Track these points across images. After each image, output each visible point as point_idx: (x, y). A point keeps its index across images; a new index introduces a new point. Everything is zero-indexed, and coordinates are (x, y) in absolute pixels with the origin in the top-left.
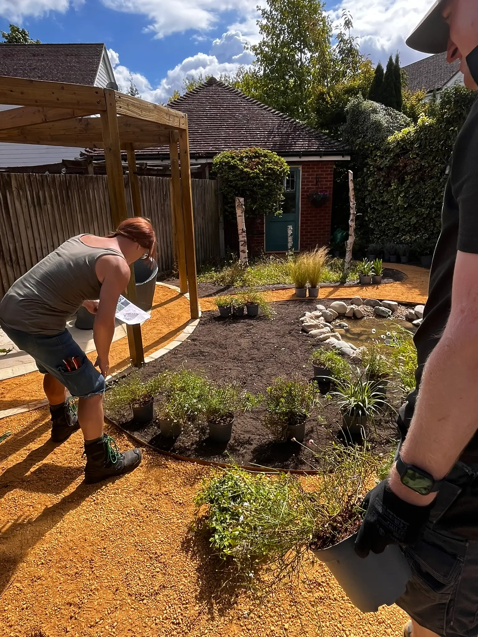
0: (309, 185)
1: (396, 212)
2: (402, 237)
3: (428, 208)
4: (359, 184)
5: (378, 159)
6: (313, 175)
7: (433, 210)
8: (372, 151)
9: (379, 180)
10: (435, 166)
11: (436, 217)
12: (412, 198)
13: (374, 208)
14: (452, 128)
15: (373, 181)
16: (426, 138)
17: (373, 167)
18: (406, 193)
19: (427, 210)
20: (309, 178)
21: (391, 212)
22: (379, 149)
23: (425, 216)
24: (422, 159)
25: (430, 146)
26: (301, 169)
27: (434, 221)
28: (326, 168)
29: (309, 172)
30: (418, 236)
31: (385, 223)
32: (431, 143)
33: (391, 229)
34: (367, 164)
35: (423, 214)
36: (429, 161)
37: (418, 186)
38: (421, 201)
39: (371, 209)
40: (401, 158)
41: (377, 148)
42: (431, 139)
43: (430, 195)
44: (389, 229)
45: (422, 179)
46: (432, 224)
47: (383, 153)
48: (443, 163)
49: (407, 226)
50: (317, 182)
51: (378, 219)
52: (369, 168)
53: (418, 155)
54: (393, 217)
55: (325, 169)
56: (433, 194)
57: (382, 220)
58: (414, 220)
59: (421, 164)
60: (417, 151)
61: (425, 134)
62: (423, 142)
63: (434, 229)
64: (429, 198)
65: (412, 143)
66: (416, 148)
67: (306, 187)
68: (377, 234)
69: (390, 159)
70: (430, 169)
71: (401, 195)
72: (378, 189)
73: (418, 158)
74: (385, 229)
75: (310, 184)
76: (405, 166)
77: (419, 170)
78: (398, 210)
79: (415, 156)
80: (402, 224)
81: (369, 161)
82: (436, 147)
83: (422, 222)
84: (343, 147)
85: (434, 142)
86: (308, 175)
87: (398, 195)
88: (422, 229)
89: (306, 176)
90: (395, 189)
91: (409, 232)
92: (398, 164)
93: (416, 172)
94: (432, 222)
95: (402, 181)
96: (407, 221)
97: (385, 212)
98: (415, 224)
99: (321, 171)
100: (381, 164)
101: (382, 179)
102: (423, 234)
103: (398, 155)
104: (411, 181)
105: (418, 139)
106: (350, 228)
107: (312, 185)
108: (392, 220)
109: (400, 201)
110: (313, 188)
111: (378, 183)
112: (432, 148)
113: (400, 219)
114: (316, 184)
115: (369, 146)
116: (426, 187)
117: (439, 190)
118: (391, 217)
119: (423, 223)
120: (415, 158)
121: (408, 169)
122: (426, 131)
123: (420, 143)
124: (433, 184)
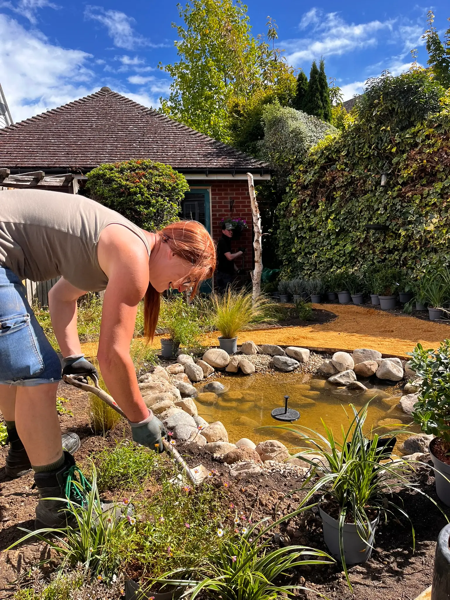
0: (221, 211)
1: (327, 239)
2: (337, 270)
3: (364, 230)
4: (283, 209)
5: (301, 175)
6: (227, 198)
7: (371, 234)
8: (293, 166)
9: (304, 201)
10: (368, 177)
11: (375, 242)
12: (344, 219)
13: (301, 236)
14: (384, 128)
15: (298, 202)
16: (354, 143)
17: (297, 185)
18: (337, 215)
19: (363, 234)
20: (221, 202)
21: (322, 240)
22: (301, 162)
23: (361, 241)
24: (352, 170)
25: (359, 152)
26: (210, 191)
27: (374, 247)
28: (242, 190)
29: (221, 194)
30: (356, 268)
31: (316, 255)
32: (360, 148)
33: (323, 261)
34: (290, 182)
35: (359, 239)
36: (360, 171)
37: (350, 204)
38: (356, 223)
39: (298, 238)
40: (327, 171)
41: (299, 162)
42: (360, 144)
43: (366, 214)
44: (321, 262)
45: (353, 195)
46: (371, 252)
47: (306, 167)
48: (378, 173)
49: (342, 257)
50: (231, 207)
51: (307, 250)
52: (292, 186)
53: (346, 165)
54: (324, 246)
55: (241, 192)
56: (369, 213)
57: (311, 251)
58: (349, 248)
59: (352, 177)
60: (345, 160)
61: (352, 138)
62: (351, 148)
63: (374, 258)
64: (365, 218)
65: (338, 151)
66: (344, 156)
67: (218, 214)
68: (307, 270)
69: (315, 173)
70: (361, 181)
71: (332, 218)
72: (304, 212)
73: (347, 169)
74: (316, 263)
75: (223, 209)
76: (333, 179)
77: (350, 184)
78: (329, 236)
79: (343, 167)
80: (334, 254)
81: (291, 178)
82: (367, 153)
83: (360, 249)
84: (260, 164)
85: (364, 146)
86: (219, 198)
87: (327, 218)
88: (359, 259)
89: (217, 200)
90: (324, 210)
91: (344, 263)
92: (324, 179)
93: (346, 187)
94: (371, 249)
95: (330, 199)
96: (340, 250)
97: (313, 241)
98: (351, 252)
99: (236, 194)
100: (305, 181)
101: (307, 200)
102: (362, 265)
103: (323, 168)
104: (342, 197)
105: (345, 146)
106: (256, 252)
107: (225, 211)
108: (323, 249)
109: (330, 225)
110: (227, 215)
111: (303, 205)
112: (362, 155)
113: (332, 248)
114: (231, 210)
115: (290, 160)
116: (360, 204)
117: (376, 207)
118: (321, 246)
119: (360, 251)
120: (343, 170)
121: (337, 184)
122: (353, 135)
123: (348, 150)
124: (368, 201)
